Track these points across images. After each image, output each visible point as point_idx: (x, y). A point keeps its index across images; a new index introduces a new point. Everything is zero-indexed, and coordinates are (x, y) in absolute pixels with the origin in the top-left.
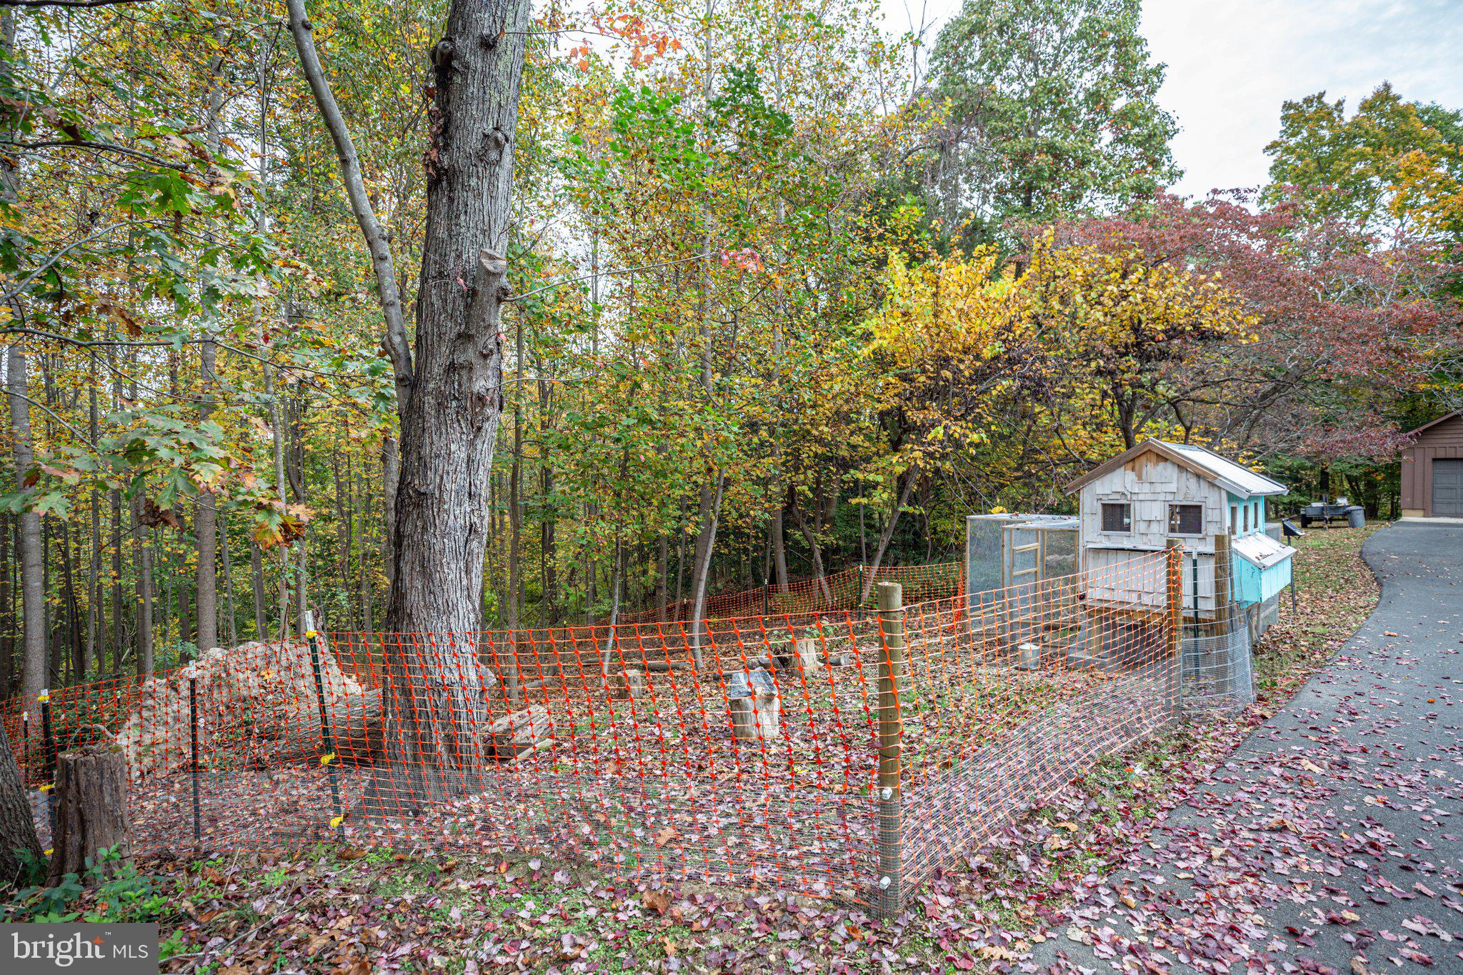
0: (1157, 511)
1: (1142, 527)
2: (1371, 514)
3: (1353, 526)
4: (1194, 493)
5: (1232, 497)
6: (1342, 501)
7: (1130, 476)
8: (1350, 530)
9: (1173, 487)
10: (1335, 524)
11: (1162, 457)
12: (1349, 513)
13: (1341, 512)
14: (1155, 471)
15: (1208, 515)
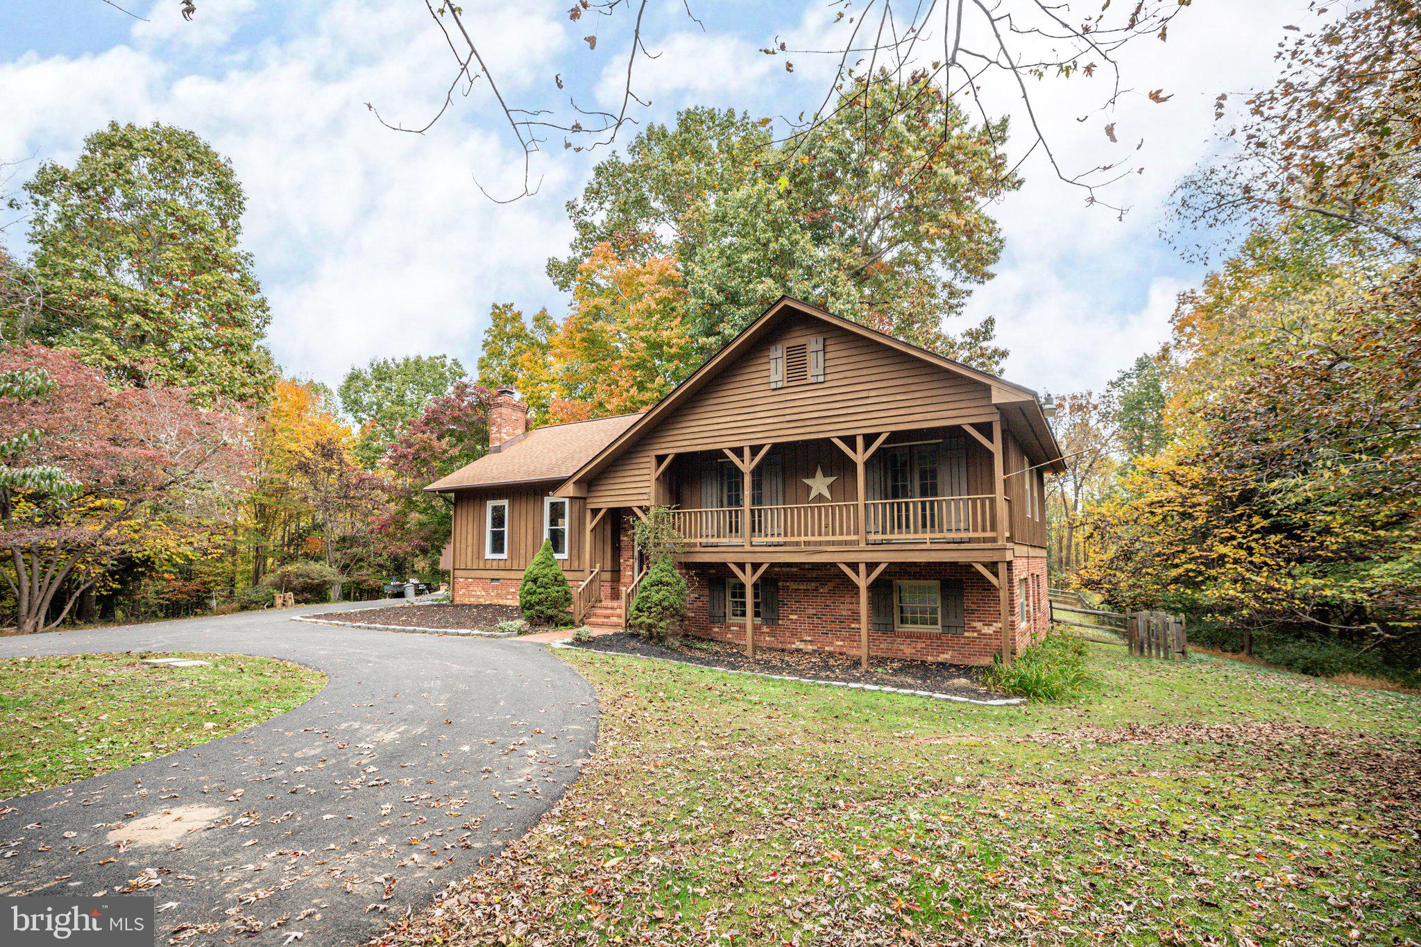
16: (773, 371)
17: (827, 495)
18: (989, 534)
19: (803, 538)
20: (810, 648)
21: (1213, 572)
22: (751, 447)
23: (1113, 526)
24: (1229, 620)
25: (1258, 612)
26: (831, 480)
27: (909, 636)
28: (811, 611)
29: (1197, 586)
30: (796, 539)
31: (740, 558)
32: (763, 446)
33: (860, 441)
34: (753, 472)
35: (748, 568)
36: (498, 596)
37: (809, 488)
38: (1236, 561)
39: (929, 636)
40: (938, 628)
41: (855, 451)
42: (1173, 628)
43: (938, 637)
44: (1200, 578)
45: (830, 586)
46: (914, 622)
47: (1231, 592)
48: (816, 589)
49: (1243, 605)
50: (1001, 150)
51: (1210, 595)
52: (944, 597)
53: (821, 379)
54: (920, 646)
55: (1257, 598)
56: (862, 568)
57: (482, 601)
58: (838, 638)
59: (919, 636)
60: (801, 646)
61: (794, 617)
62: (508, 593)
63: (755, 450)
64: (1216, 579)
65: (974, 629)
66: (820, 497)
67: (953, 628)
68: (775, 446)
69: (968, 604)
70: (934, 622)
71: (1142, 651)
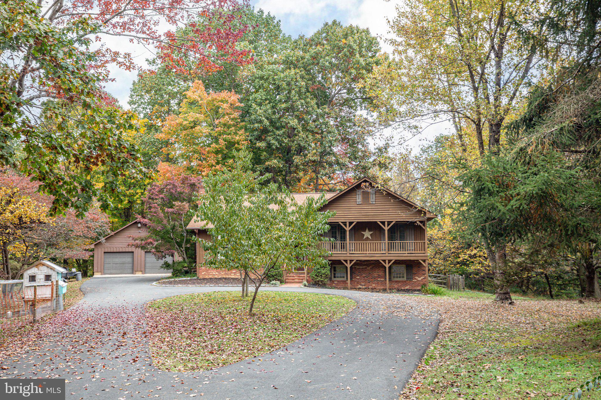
0: (42, 277)
1: (39, 280)
2: (85, 275)
3: (77, 280)
4: (50, 272)
5: (58, 273)
6: (74, 270)
7: (36, 269)
8: (76, 282)
9: (46, 271)
10: (71, 280)
11: (43, 265)
12: (76, 275)
13: (73, 274)
14: (42, 268)
15: (53, 277)
16: (357, 198)
17: (370, 237)
18: (423, 252)
19: (367, 252)
20: (364, 287)
21: (472, 260)
22: (349, 222)
23: (436, 240)
24: (478, 277)
25: (486, 274)
26: (371, 232)
27: (396, 282)
28: (364, 275)
29: (467, 265)
30: (365, 252)
31: (346, 258)
32: (353, 222)
33: (386, 223)
34: (350, 231)
35: (349, 262)
36: (225, 274)
37: (364, 235)
38: (480, 256)
39: (402, 282)
40: (405, 279)
41: (385, 226)
42: (461, 280)
43: (405, 282)
44: (468, 262)
45: (371, 267)
46: (397, 278)
47: (479, 267)
48: (366, 268)
49: (481, 272)
50: (382, 52)
51: (472, 268)
52: (407, 270)
53: (374, 203)
54: (400, 284)
55: (486, 269)
56: (387, 261)
57: (216, 276)
58: (373, 284)
59: (399, 282)
60: (361, 287)
61: (358, 277)
62: (232, 273)
63: (351, 223)
64: (473, 262)
65: (416, 279)
66: (367, 238)
67: (410, 278)
68: (358, 222)
69: (414, 272)
70: (403, 277)
71: (451, 288)
